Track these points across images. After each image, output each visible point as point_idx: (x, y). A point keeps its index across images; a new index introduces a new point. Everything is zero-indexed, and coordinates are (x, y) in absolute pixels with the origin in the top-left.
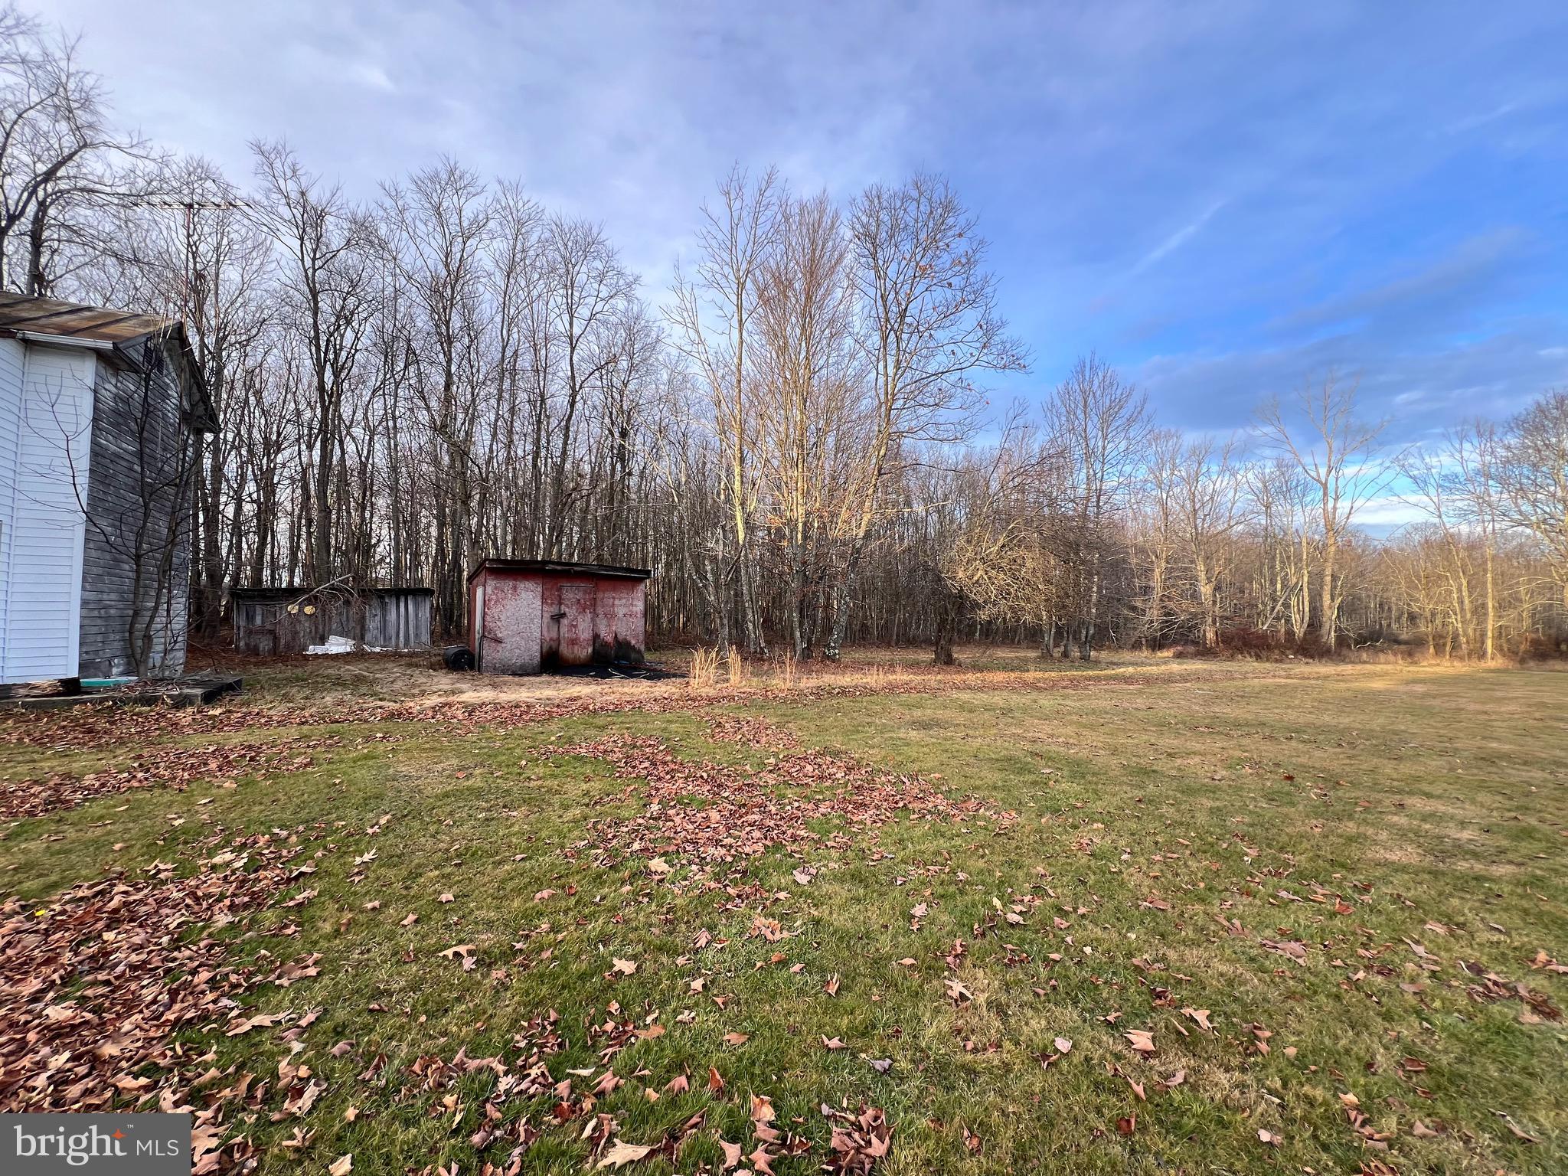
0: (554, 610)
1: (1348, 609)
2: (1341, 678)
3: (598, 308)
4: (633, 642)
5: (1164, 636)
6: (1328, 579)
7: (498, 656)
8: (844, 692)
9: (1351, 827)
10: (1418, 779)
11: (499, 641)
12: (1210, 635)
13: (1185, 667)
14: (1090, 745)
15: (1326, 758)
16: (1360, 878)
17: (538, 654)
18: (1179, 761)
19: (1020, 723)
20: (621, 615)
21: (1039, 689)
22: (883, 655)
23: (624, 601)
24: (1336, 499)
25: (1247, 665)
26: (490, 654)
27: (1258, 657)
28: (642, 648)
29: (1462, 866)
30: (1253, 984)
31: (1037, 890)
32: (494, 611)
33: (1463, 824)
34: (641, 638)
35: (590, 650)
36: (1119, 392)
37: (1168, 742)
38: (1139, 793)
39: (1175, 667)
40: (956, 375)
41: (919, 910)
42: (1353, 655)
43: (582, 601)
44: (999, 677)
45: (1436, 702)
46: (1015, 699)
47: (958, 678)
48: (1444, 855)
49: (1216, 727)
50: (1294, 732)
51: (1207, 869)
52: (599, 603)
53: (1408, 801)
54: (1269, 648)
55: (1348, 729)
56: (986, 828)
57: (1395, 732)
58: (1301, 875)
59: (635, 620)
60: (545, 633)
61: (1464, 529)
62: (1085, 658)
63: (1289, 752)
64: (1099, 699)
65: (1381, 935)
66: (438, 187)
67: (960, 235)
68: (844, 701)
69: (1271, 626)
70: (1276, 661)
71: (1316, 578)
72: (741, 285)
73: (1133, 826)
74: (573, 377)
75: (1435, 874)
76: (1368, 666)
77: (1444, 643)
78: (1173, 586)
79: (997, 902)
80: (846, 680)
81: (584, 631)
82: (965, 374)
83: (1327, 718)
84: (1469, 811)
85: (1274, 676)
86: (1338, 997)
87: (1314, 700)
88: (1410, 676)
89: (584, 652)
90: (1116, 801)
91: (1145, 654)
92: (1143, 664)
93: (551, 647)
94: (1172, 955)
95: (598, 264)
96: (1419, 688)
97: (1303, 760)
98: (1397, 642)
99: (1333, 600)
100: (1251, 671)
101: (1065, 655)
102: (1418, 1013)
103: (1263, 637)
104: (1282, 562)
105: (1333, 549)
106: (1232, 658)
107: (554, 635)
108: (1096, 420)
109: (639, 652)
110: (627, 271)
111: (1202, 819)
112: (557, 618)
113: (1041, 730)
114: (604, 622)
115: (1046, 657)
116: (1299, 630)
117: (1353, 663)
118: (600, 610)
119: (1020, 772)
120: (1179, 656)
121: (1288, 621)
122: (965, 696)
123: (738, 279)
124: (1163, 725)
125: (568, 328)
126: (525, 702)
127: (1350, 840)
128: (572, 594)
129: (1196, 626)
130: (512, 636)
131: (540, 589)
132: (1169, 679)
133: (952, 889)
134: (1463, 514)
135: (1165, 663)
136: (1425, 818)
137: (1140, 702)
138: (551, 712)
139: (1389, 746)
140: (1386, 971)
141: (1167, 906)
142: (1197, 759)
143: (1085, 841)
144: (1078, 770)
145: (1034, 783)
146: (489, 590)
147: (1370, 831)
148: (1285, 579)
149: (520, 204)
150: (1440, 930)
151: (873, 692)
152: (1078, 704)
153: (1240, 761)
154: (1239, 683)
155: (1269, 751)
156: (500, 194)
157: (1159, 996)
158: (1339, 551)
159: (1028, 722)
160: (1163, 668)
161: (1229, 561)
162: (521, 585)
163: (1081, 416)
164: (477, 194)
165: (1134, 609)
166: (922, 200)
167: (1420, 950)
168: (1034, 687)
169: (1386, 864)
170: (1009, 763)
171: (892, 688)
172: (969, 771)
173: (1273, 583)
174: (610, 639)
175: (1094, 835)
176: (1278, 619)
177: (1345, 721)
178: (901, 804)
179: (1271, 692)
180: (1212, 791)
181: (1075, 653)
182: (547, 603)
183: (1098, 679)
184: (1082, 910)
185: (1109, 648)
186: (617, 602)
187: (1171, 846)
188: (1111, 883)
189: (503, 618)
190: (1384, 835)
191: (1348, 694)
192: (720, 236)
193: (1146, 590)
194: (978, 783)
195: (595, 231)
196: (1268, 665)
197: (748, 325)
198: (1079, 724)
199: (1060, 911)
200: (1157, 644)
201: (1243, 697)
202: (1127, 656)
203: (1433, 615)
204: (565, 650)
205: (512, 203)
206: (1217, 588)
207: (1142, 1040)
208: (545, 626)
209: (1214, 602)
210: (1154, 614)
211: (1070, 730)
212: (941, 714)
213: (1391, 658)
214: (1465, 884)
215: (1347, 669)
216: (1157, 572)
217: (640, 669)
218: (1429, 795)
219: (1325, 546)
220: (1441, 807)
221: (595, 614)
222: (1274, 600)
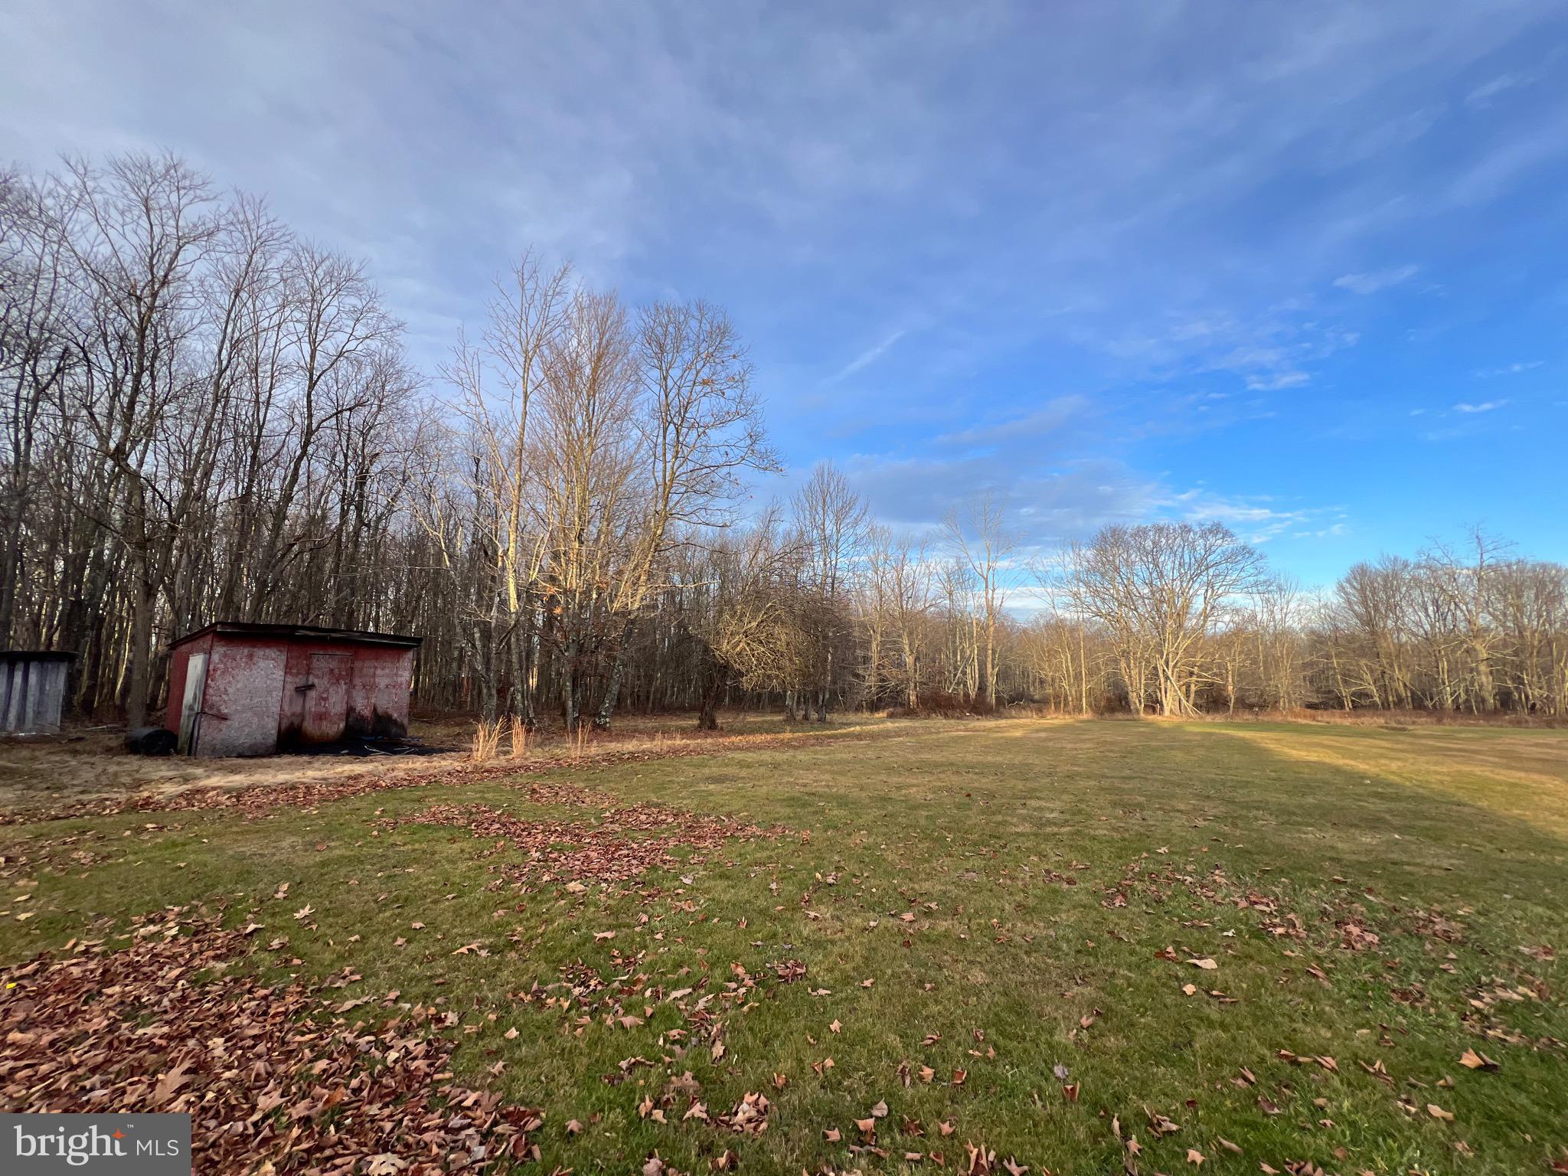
0: (300, 681)
1: (1003, 676)
2: (999, 729)
3: (351, 346)
4: (395, 715)
5: (880, 699)
6: (990, 652)
7: (219, 736)
8: (633, 757)
9: (999, 818)
10: (1035, 790)
11: (224, 718)
12: (913, 698)
13: (897, 725)
14: (844, 785)
15: (987, 782)
16: (1002, 842)
17: (274, 732)
18: (904, 792)
19: (790, 774)
20: (382, 686)
21: (795, 748)
22: (641, 723)
23: (387, 671)
24: (994, 590)
25: (938, 722)
26: (209, 733)
27: (946, 716)
28: (406, 721)
29: (1049, 830)
30: (955, 891)
31: (837, 869)
32: (219, 682)
33: (1052, 811)
34: (405, 711)
35: (342, 725)
36: (849, 496)
37: (895, 780)
38: (884, 813)
39: (889, 725)
40: (725, 470)
41: (774, 886)
42: (1006, 712)
43: (336, 671)
44: (759, 738)
45: (1050, 744)
46: (780, 757)
47: (726, 741)
48: (1042, 826)
49: (924, 768)
50: (970, 768)
51: (928, 848)
52: (356, 672)
53: (1028, 802)
54: (953, 707)
55: (1001, 765)
56: (793, 842)
57: (1027, 765)
58: (975, 844)
59: (399, 692)
60: (286, 708)
61: (1067, 615)
62: (822, 720)
63: (969, 781)
64: (840, 752)
65: (1011, 865)
66: (148, 178)
67: (734, 357)
68: (637, 766)
69: (954, 689)
70: (958, 718)
71: (983, 650)
72: (528, 360)
73: (884, 830)
74: (310, 416)
75: (1036, 835)
76: (1016, 721)
77: (1059, 702)
78: (887, 656)
79: (818, 875)
80: (630, 746)
81: (336, 703)
82: (733, 470)
83: (990, 758)
84: (1057, 804)
85: (957, 730)
86: (991, 891)
87: (982, 746)
88: (1037, 727)
89: (334, 728)
90: (871, 817)
91: (866, 715)
92: (866, 724)
93: (292, 724)
94: (916, 886)
95: (353, 301)
96: (1043, 735)
97: (976, 785)
98: (1034, 701)
99: (993, 668)
100: (942, 727)
101: (806, 717)
102: (1023, 891)
103: (949, 698)
104: (961, 638)
105: (992, 629)
106: (928, 717)
107: (298, 709)
108: (831, 516)
109: (402, 727)
110: (391, 316)
111: (923, 822)
112: (303, 690)
113: (808, 778)
114: (362, 693)
115: (791, 720)
116: (973, 694)
117: (1006, 718)
118: (357, 681)
119: (804, 805)
120: (891, 716)
121: (965, 685)
122: (739, 756)
123: (526, 352)
124: (890, 770)
125: (308, 359)
126: (303, 783)
127: (999, 823)
128: (324, 663)
129: (902, 691)
130: (243, 712)
131: (284, 657)
132: (887, 735)
133: (788, 874)
134: (1067, 606)
135: (881, 722)
136: (1035, 810)
137: (871, 754)
138: (342, 791)
139: (1023, 772)
140: (1012, 879)
141: (910, 866)
142: (915, 789)
143: (858, 841)
144: (842, 801)
145: (816, 813)
146: (216, 657)
147: (1009, 818)
148: (963, 651)
149: (263, 221)
150: (1036, 859)
151: (660, 756)
152: (826, 757)
153: (941, 789)
154: (934, 736)
155: (956, 780)
156: (237, 207)
157: (913, 902)
158: (996, 630)
159: (795, 772)
160: (881, 726)
161: (926, 636)
162: (260, 652)
163: (821, 512)
164: (207, 200)
165: (857, 676)
166: (704, 321)
167: (1027, 868)
168: (787, 745)
169: (1017, 833)
170: (791, 801)
171: (675, 751)
172: (768, 809)
173: (955, 655)
174: (367, 713)
175: (861, 838)
176: (958, 684)
177: (999, 759)
178: (729, 834)
179: (956, 742)
180: (926, 806)
181: (814, 716)
182: (291, 674)
183: (835, 737)
184: (866, 875)
185: (837, 710)
186: (379, 672)
187: (907, 838)
188: (879, 861)
189: (230, 690)
190: (1015, 820)
191: (1002, 741)
192: (510, 310)
193: (866, 660)
194: (777, 816)
195: (355, 267)
196: (952, 721)
197: (532, 397)
198: (832, 772)
199: (855, 876)
200: (874, 706)
201: (939, 746)
202: (852, 717)
203: (1053, 680)
204: (310, 726)
205: (250, 217)
206: (917, 659)
207: (908, 916)
208: (287, 699)
209: (916, 671)
210: (872, 681)
211: (827, 777)
212: (726, 771)
213: (1030, 714)
214: (1047, 838)
215: (1003, 722)
216: (874, 646)
217: (402, 745)
218: (1038, 798)
219: (988, 626)
220: (1043, 803)
221: (351, 685)
222: (956, 669)
